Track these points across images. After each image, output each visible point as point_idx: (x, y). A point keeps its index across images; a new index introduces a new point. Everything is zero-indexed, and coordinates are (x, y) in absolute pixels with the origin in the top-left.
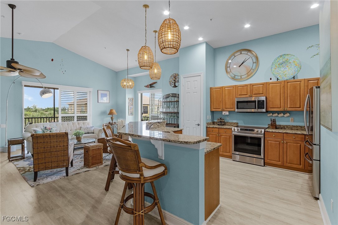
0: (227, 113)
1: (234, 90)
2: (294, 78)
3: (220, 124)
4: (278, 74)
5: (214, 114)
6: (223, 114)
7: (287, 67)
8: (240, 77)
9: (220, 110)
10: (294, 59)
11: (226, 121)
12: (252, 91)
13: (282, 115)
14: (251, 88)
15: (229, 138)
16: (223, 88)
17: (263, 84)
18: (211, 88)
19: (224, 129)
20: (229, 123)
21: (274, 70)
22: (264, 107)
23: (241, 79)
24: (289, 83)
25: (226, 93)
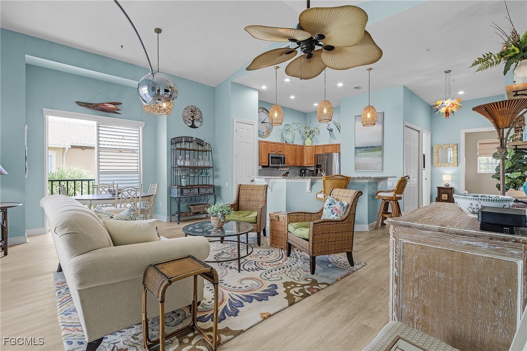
8: (262, 134)
14: (277, 146)
24: (293, 146)
25: (263, 147)
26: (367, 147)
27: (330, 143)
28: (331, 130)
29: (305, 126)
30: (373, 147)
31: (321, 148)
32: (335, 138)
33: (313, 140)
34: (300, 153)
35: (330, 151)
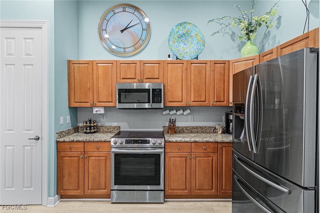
0: (102, 111)
1: (115, 69)
2: (197, 58)
3: (88, 131)
4: (177, 51)
5: (78, 113)
6: (94, 112)
7: (187, 42)
8: (122, 50)
9: (88, 105)
10: (197, 31)
11: (99, 125)
12: (142, 73)
13: (181, 112)
14: (142, 68)
15: (106, 159)
16: (95, 64)
17: (158, 63)
18: (69, 62)
19: (95, 144)
20: (106, 127)
21: (172, 43)
22: (161, 100)
23: (124, 53)
24: (193, 65)
25: (100, 72)
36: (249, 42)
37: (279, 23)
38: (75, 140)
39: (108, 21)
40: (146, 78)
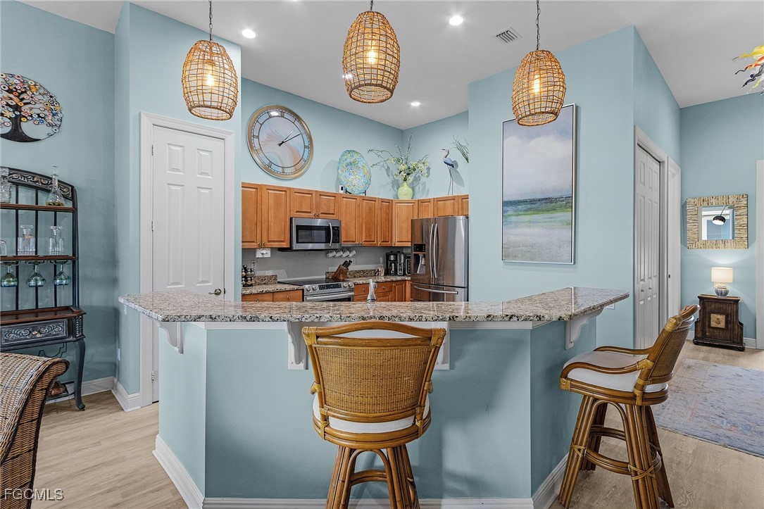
26: (532, 201)
27: (450, 195)
28: (452, 165)
29: (398, 156)
30: (549, 200)
31: (431, 206)
32: (461, 182)
33: (417, 189)
34: (384, 215)
35: (449, 212)
36: (405, 183)
37: (428, 173)
38: (265, 290)
39: (261, 125)
40: (322, 213)
